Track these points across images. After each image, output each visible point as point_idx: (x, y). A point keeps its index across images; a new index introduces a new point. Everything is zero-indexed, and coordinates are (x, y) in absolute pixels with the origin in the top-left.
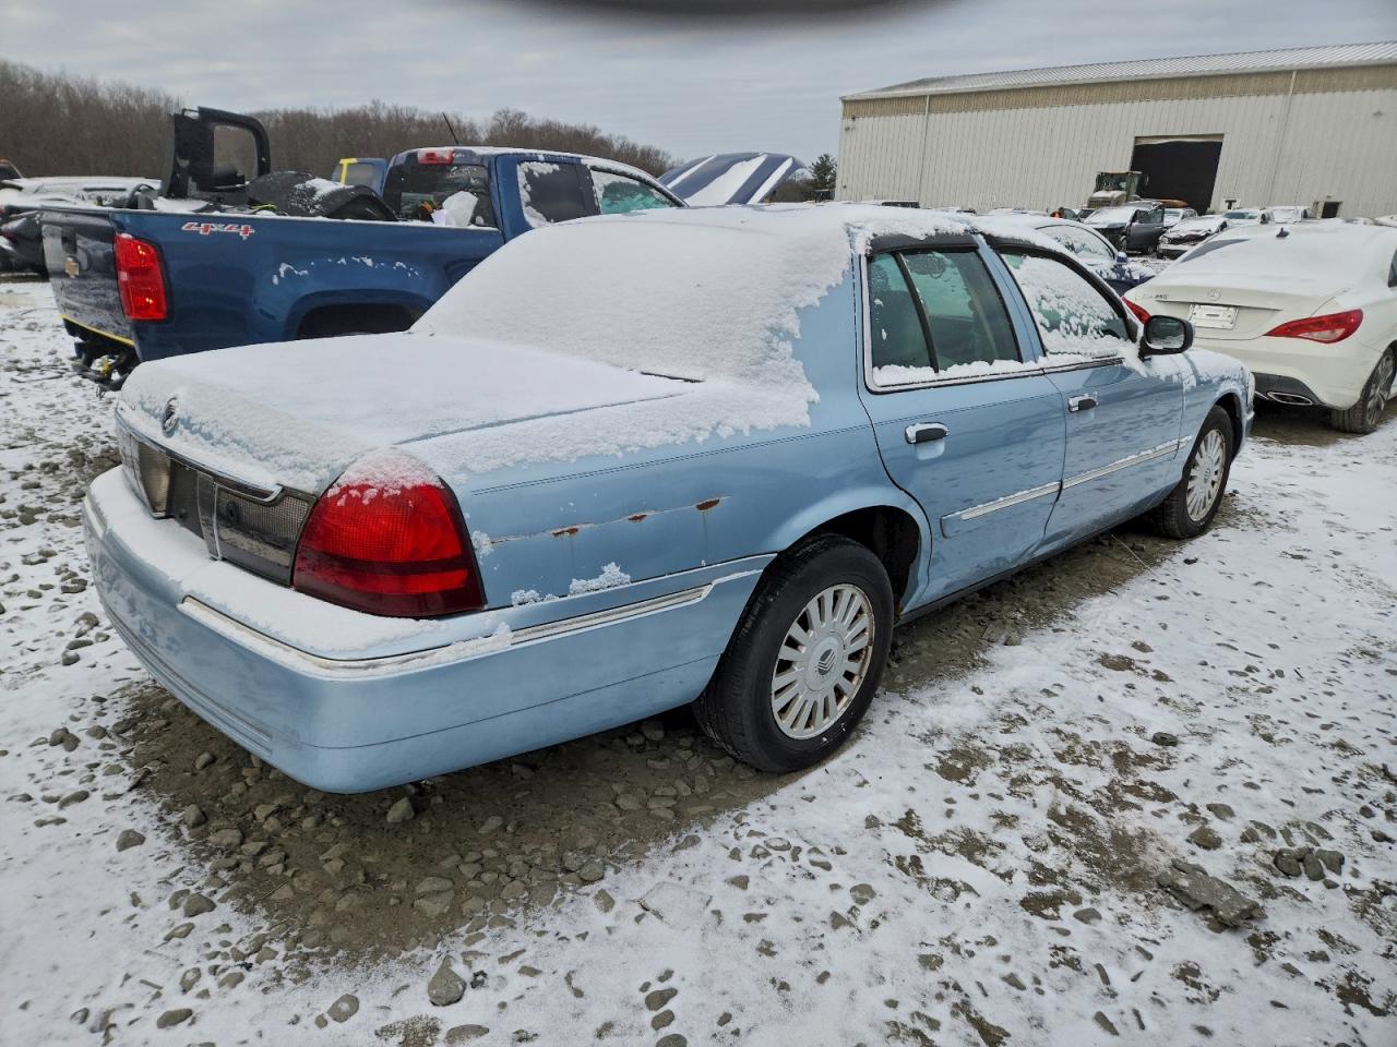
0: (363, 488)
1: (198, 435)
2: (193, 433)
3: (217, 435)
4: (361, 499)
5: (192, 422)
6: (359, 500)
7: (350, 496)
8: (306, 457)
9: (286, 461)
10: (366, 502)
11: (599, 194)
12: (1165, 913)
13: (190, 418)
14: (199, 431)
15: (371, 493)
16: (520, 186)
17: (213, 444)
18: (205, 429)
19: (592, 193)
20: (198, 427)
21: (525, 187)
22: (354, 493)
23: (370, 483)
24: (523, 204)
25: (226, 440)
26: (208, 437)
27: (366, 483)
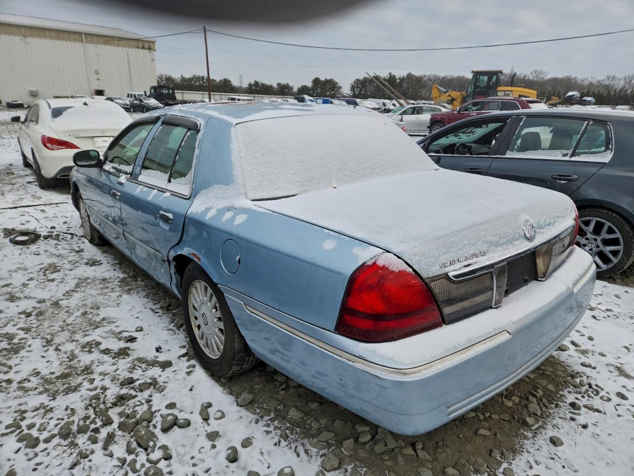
1: (546, 227)
2: (543, 228)
3: (552, 221)
5: (541, 224)
13: (538, 224)
14: (546, 225)
17: (553, 225)
18: (547, 222)
20: (544, 224)
25: (556, 219)
26: (549, 225)
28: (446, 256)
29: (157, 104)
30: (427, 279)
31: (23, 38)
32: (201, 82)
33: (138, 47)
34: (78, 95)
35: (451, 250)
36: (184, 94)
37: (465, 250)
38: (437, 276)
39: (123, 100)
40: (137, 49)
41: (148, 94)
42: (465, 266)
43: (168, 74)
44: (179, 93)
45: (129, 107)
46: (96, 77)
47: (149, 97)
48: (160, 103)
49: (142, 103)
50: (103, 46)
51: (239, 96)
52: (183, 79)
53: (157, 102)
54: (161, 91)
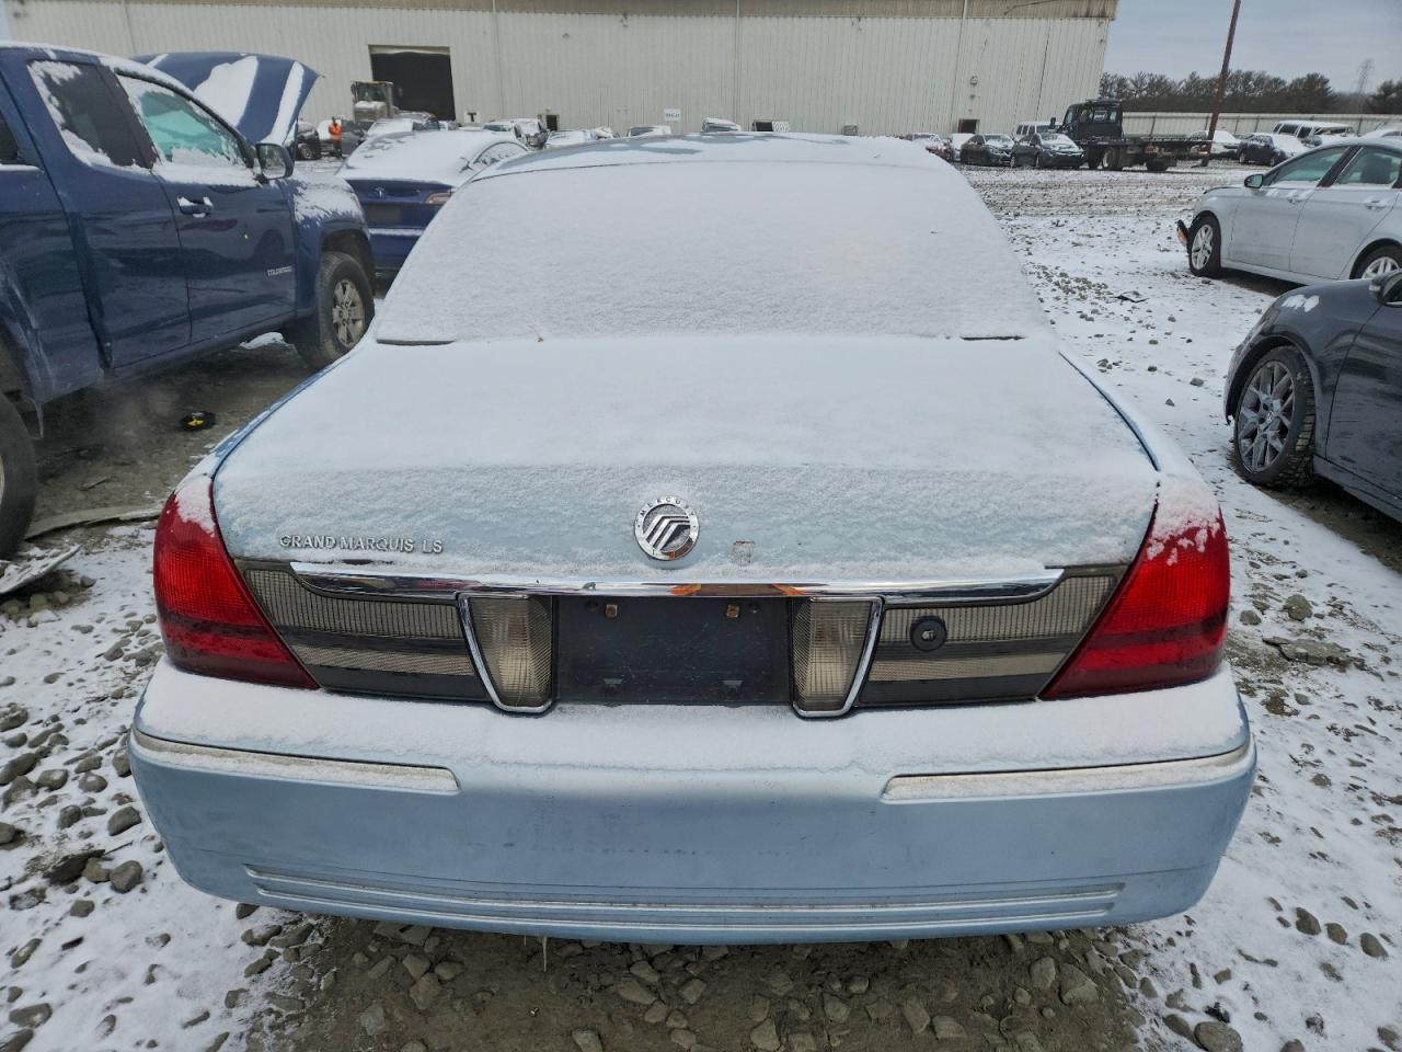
0: (1191, 533)
4: (1196, 546)
6: (1193, 549)
7: (1180, 548)
8: (1082, 519)
9: (1048, 533)
10: (1202, 549)
11: (139, 109)
12: (1313, 674)
15: (1202, 536)
16: (45, 99)
19: (131, 108)
21: (50, 100)
22: (1185, 543)
23: (1196, 524)
24: (59, 128)
27: (1191, 525)
28: (303, 521)
29: (1070, 147)
30: (238, 558)
31: (855, 20)
32: (1240, 89)
33: (1075, 16)
34: (919, 134)
35: (329, 512)
36: (1157, 121)
37: (369, 522)
38: (264, 560)
39: (1004, 140)
40: (1073, 20)
41: (1059, 123)
42: (348, 562)
43: (1157, 73)
44: (1145, 117)
45: (1009, 156)
46: (969, 90)
47: (1060, 130)
48: (1078, 144)
49: (1037, 146)
50: (1000, 21)
51: (1312, 119)
52: (1194, 82)
53: (1071, 143)
54: (1091, 116)
